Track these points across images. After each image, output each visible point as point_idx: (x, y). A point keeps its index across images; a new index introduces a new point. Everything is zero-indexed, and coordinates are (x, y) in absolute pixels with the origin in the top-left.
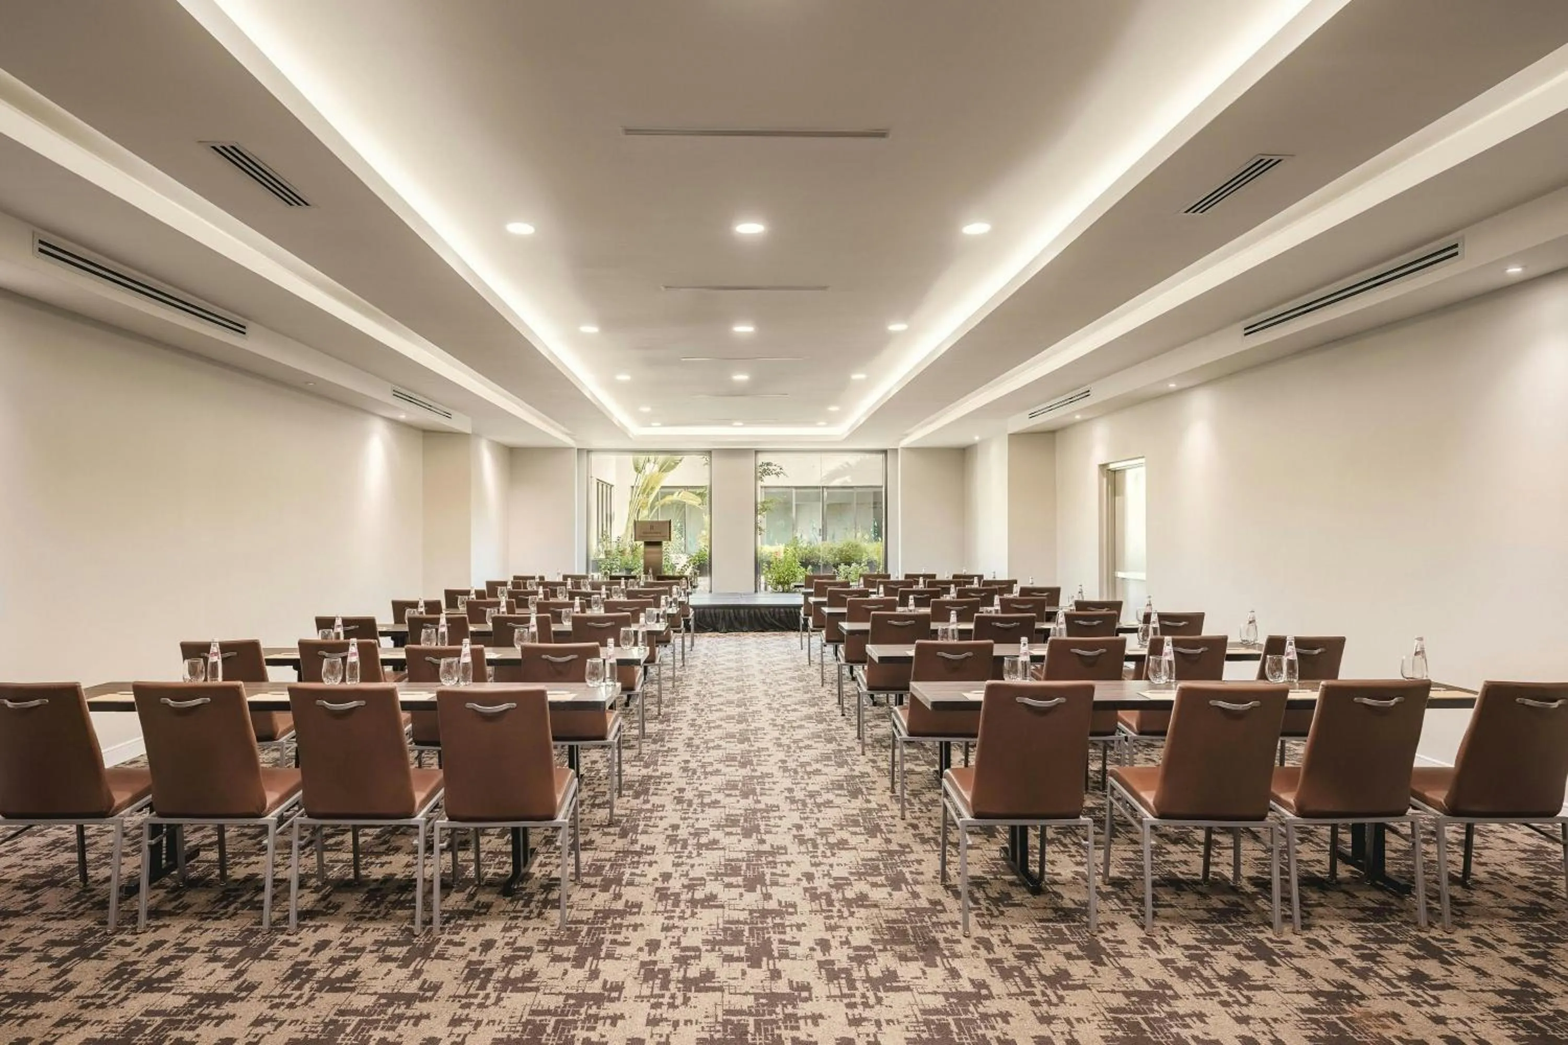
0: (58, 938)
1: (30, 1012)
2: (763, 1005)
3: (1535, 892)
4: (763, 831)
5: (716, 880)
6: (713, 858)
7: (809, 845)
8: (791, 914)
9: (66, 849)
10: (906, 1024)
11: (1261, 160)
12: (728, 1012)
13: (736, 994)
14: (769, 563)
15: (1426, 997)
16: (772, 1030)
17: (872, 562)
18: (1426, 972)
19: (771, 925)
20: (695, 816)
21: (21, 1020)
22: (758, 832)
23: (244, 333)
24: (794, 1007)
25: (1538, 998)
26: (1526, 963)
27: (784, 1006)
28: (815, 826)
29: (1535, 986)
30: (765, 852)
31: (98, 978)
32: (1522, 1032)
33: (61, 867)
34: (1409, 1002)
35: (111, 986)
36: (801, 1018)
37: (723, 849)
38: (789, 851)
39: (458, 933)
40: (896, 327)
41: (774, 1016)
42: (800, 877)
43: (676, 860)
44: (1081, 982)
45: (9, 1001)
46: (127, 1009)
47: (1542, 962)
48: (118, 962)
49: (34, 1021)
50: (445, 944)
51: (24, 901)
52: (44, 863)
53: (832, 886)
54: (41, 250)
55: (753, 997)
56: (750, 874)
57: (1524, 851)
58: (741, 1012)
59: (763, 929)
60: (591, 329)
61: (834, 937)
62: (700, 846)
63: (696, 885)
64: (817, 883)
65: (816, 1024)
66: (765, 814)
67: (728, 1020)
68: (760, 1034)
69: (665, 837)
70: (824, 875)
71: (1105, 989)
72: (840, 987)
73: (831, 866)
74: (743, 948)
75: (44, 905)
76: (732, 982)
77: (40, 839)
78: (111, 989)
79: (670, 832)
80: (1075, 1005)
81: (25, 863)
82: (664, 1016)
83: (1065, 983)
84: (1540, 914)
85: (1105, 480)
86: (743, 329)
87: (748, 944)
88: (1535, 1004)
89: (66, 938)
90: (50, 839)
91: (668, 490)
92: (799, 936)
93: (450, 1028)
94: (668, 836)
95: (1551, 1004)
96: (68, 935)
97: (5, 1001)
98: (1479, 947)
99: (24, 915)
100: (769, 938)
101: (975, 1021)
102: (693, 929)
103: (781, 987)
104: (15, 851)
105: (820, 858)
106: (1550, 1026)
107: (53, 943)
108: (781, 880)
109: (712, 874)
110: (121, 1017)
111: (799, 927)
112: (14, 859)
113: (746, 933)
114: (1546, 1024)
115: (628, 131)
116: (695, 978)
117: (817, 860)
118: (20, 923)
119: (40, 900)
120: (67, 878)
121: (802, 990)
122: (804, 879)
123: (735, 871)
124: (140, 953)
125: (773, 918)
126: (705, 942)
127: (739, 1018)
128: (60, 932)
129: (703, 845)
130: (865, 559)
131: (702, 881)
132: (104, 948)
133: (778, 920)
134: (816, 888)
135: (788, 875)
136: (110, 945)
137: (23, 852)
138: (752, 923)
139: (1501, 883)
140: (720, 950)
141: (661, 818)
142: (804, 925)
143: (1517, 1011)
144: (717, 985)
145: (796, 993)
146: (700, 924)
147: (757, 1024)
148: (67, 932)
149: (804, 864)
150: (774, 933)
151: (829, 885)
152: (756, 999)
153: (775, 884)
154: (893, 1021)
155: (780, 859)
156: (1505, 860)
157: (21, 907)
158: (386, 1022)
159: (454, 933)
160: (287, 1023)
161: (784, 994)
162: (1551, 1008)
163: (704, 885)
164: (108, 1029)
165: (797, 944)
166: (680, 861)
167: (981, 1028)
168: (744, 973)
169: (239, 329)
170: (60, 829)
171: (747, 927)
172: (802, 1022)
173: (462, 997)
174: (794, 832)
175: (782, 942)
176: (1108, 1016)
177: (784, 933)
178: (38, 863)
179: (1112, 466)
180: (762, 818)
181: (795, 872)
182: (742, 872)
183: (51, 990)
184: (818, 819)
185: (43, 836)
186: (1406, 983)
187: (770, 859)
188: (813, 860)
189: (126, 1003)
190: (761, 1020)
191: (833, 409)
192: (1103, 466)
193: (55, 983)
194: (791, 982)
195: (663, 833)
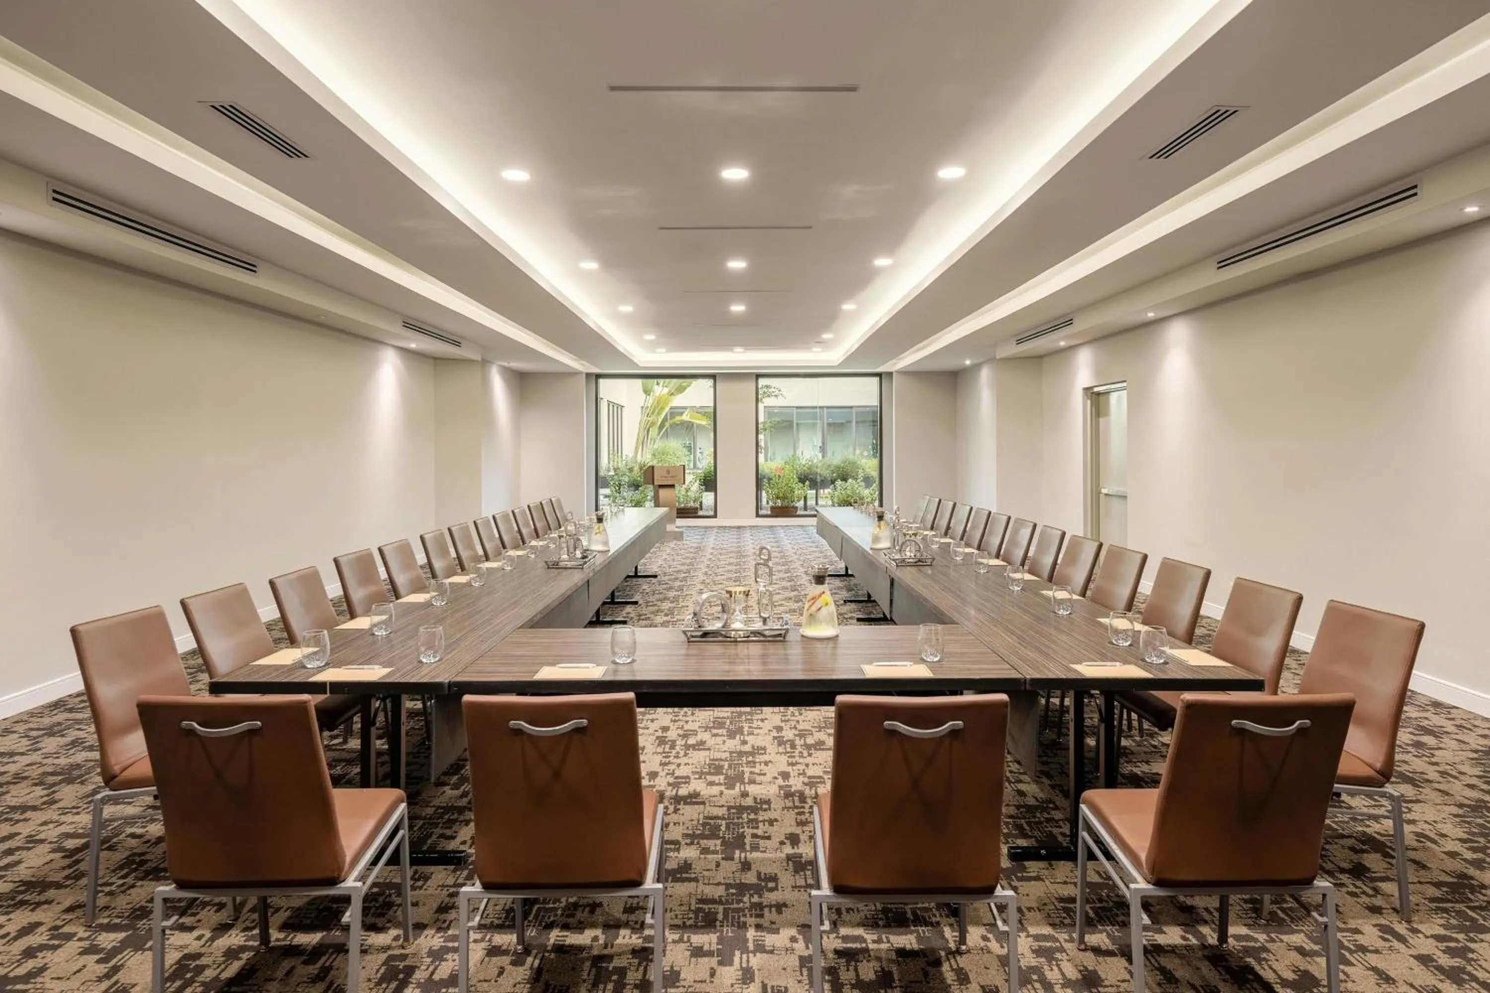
0: (72, 831)
1: (42, 898)
2: (733, 894)
3: (1482, 790)
4: (746, 733)
5: (700, 778)
6: (699, 758)
7: (788, 746)
8: (765, 810)
9: (84, 749)
10: (865, 912)
11: (1218, 111)
12: (702, 901)
13: (709, 884)
14: (770, 479)
15: (1365, 888)
16: (739, 918)
17: (868, 477)
18: (1368, 865)
19: (746, 820)
20: (684, 718)
21: (33, 906)
22: (742, 733)
23: (255, 271)
24: (760, 896)
25: (1473, 889)
26: (1465, 856)
27: (751, 896)
28: (795, 728)
29: (1472, 878)
30: (746, 753)
31: (108, 868)
32: (1454, 922)
33: (78, 765)
34: (1348, 893)
35: (120, 875)
36: (767, 906)
37: (709, 749)
38: (768, 751)
39: (450, 828)
40: (881, 262)
41: (741, 905)
42: (776, 775)
43: (664, 760)
44: (1035, 874)
45: (23, 888)
46: (134, 896)
47: (1480, 855)
48: (128, 853)
49: (46, 906)
50: (438, 837)
51: (42, 797)
52: (63, 761)
53: (806, 784)
54: (54, 199)
55: (724, 887)
56: (731, 773)
57: (1476, 751)
58: (713, 901)
59: (738, 824)
60: (592, 265)
61: (803, 832)
62: (687, 747)
63: (680, 783)
64: (792, 781)
65: (779, 912)
66: (749, 717)
67: (701, 908)
68: (728, 922)
69: (654, 738)
70: (799, 774)
71: (1058, 881)
72: (805, 878)
73: (807, 765)
74: (718, 842)
75: (60, 800)
76: (706, 873)
77: (59, 739)
78: (119, 878)
79: (660, 734)
80: (1027, 895)
81: (45, 761)
82: (641, 904)
83: (1019, 875)
84: (1484, 811)
85: (1089, 402)
86: (737, 264)
87: (724, 838)
88: (1470, 895)
89: (81, 831)
90: (69, 739)
91: (676, 412)
92: (772, 830)
93: (436, 915)
94: (658, 738)
95: (1484, 895)
96: (82, 828)
97: (20, 889)
98: (1421, 842)
99: (41, 809)
100: (743, 832)
101: (931, 909)
102: (675, 824)
103: (750, 878)
104: (36, 750)
105: (797, 759)
106: (1481, 916)
107: (68, 836)
108: (758, 779)
109: (697, 773)
110: (127, 904)
111: (771, 822)
112: (35, 757)
113: (723, 828)
114: (1478, 914)
115: (613, 89)
116: (673, 870)
117: (794, 760)
118: (37, 817)
119: (57, 796)
120: (83, 775)
121: (769, 880)
122: (780, 777)
123: (718, 770)
124: (149, 844)
125: (748, 814)
126: (685, 836)
127: (711, 906)
128: (74, 826)
129: (690, 746)
130: (861, 476)
131: (686, 780)
132: (115, 840)
133: (752, 816)
134: (790, 786)
135: (765, 774)
136: (121, 837)
137: (44, 751)
138: (729, 818)
139: (1449, 782)
140: (698, 843)
141: (652, 721)
142: (776, 820)
143: (1452, 902)
144: (693, 876)
145: (763, 884)
146: (682, 819)
147: (726, 911)
148: (81, 825)
149: (781, 763)
150: (748, 827)
151: (803, 783)
152: (727, 889)
153: (752, 782)
154: (853, 910)
155: (759, 758)
156: (1457, 759)
157: (38, 803)
158: (377, 908)
159: (446, 828)
160: (282, 910)
161: (750, 884)
162: (1485, 898)
163: (688, 783)
164: (115, 914)
165: (769, 838)
166: (667, 760)
167: (935, 916)
168: (718, 865)
169: (250, 268)
170: (79, 729)
171: (724, 822)
172: (766, 910)
173: (451, 886)
174: (775, 734)
175: (754, 836)
176: (1060, 905)
177: (757, 828)
178: (57, 761)
179: (1096, 389)
180: (746, 720)
181: (771, 771)
182: (724, 771)
183: (64, 878)
184: (798, 722)
185: (63, 736)
186: (1347, 875)
187: (750, 759)
188: (790, 760)
189: (132, 891)
190: (729, 908)
191: (826, 336)
192: (1086, 390)
193: (67, 872)
194: (759, 874)
195: (653, 735)
